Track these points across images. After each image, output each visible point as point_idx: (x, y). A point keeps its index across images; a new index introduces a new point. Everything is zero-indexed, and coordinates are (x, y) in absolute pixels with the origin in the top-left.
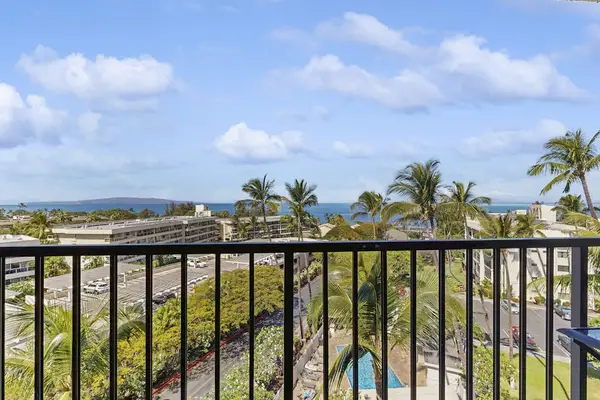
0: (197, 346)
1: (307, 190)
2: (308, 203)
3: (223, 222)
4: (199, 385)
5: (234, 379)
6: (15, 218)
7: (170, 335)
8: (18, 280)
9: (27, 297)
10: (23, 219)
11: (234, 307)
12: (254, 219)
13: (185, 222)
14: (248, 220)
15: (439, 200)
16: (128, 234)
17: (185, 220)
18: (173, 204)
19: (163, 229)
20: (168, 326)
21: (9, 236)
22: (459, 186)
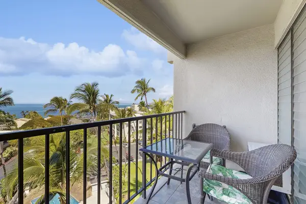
1: (2, 94)
15: (98, 103)
22: (107, 96)
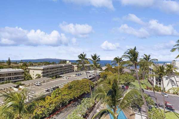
0: (65, 102)
1: (97, 57)
2: (98, 61)
3: (74, 66)
4: (65, 114)
5: (74, 114)
6: (20, 64)
7: (56, 99)
8: (18, 81)
9: (20, 86)
10: (22, 64)
11: (75, 92)
12: (83, 65)
13: (64, 66)
14: (81, 65)
16: (47, 69)
17: (63, 65)
18: (61, 60)
19: (57, 68)
20: (56, 97)
21: (17, 69)
22: (146, 56)
